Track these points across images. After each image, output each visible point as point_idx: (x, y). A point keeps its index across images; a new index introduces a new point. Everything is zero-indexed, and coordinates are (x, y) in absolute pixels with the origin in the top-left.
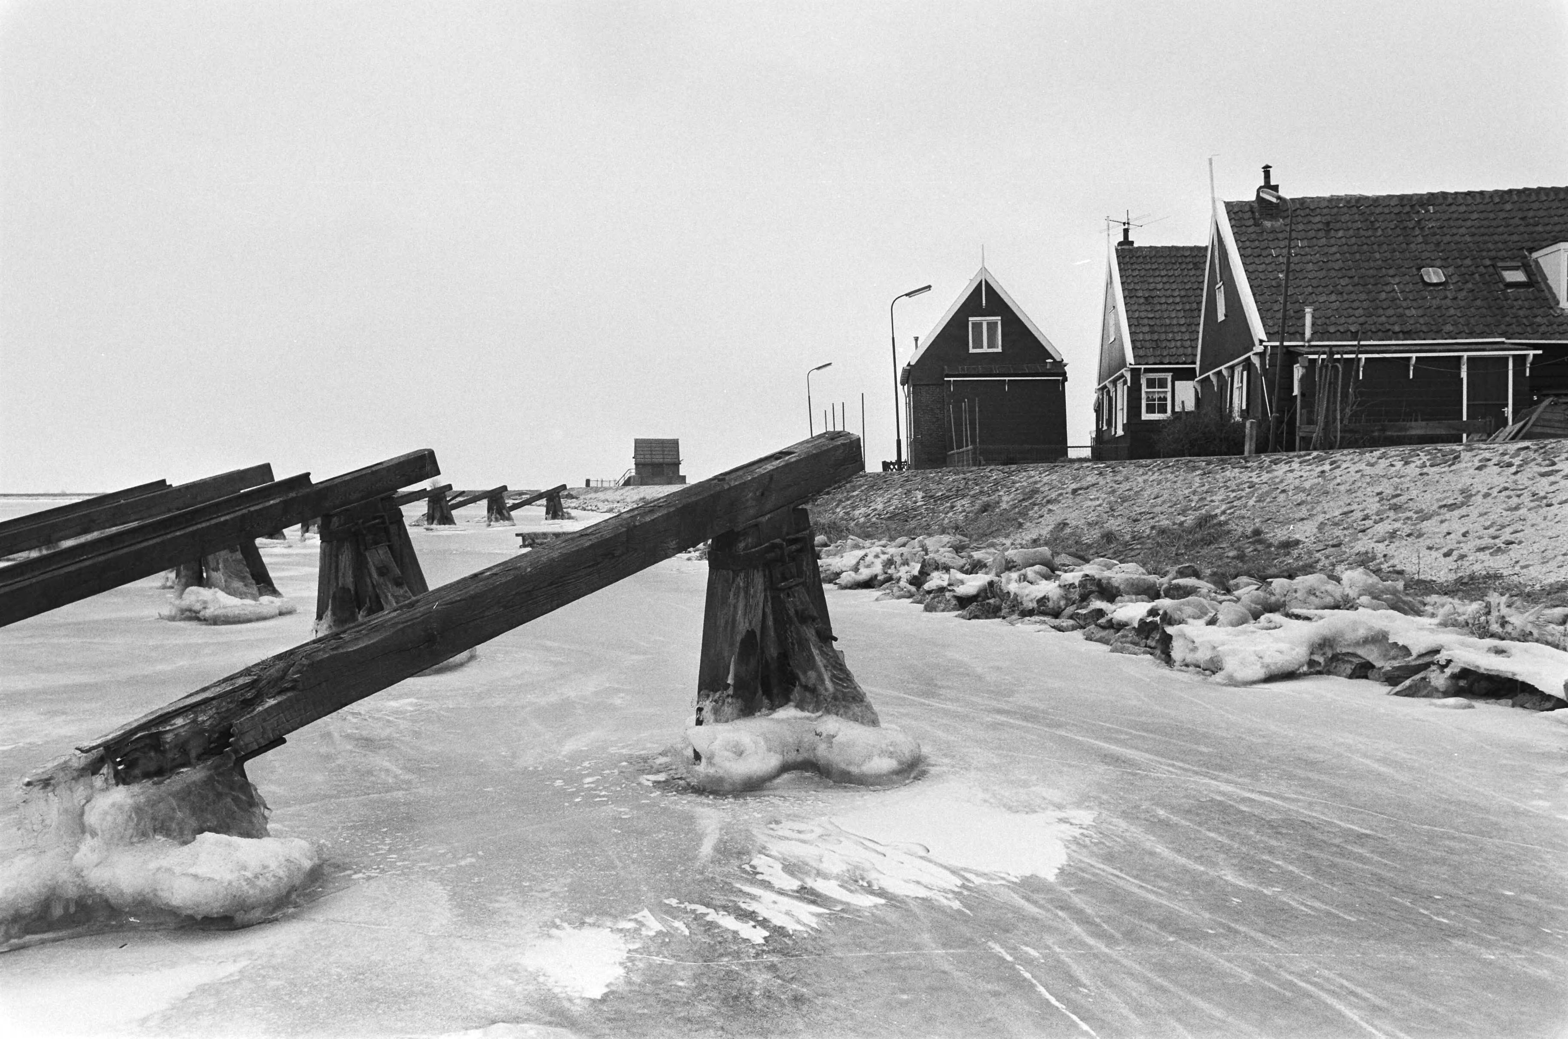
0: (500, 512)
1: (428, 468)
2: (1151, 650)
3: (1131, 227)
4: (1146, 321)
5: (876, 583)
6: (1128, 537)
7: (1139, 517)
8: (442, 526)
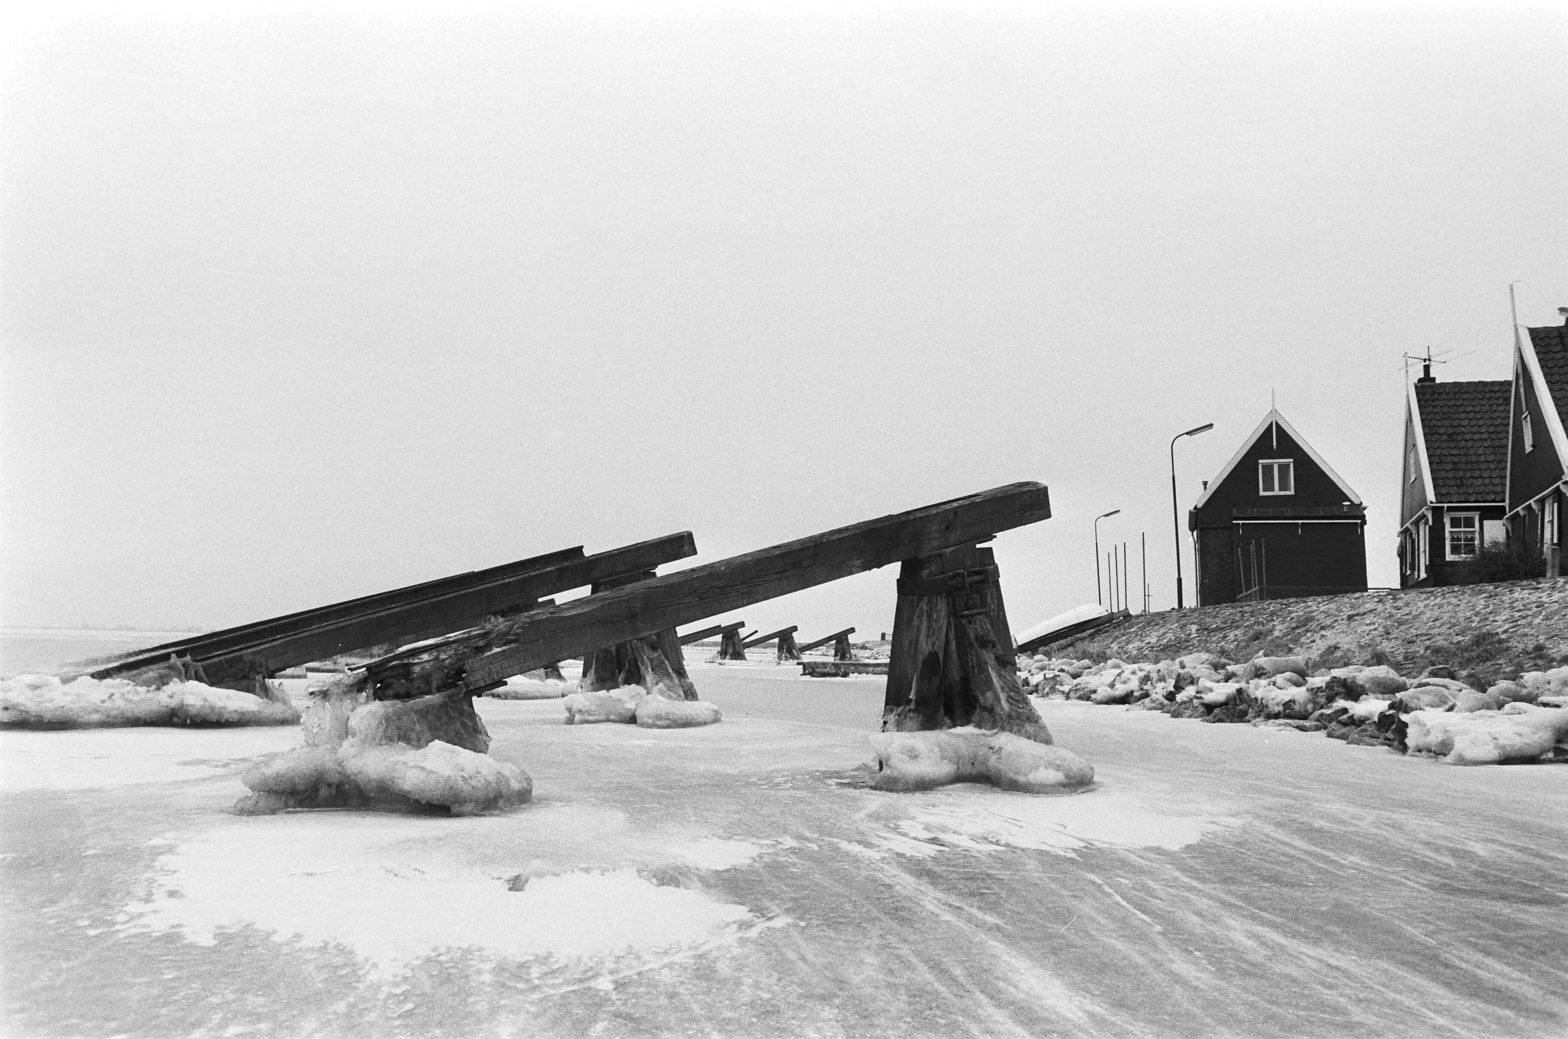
0: (790, 652)
1: (686, 548)
2: (1388, 742)
3: (1432, 363)
4: (1449, 459)
5: (1132, 699)
6: (1400, 658)
7: (1414, 639)
8: (734, 661)
